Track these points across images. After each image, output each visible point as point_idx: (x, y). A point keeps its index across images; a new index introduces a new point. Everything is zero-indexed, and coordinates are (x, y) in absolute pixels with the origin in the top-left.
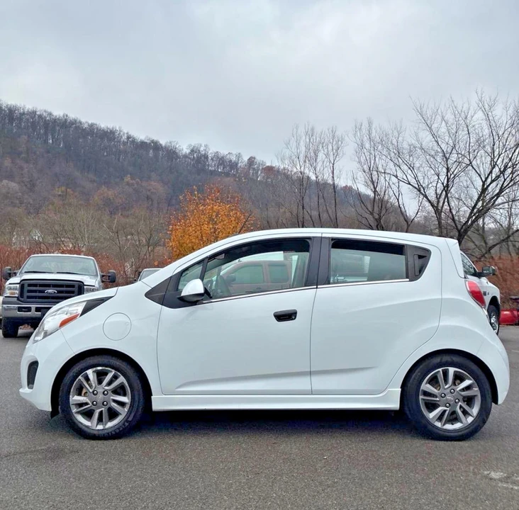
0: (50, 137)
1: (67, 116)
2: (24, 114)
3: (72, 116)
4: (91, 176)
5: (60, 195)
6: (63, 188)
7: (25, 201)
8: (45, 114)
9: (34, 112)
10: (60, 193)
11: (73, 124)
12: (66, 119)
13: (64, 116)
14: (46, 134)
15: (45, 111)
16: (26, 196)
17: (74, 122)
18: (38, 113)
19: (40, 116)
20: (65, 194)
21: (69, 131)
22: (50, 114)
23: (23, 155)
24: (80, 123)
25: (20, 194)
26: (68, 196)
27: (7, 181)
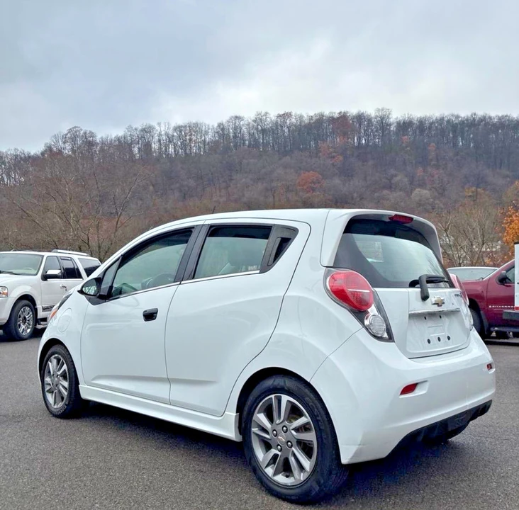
0: (460, 139)
1: (475, 114)
2: (433, 123)
3: (480, 113)
4: (505, 171)
5: (470, 196)
6: (474, 189)
7: (437, 206)
8: (452, 118)
9: (442, 119)
10: (471, 194)
11: (482, 120)
12: (474, 119)
13: (472, 116)
14: (455, 137)
15: (452, 115)
16: (437, 202)
17: (483, 119)
18: (446, 119)
19: (448, 121)
20: (475, 193)
21: (478, 129)
22: (457, 117)
23: (433, 163)
24: (490, 118)
25: (432, 200)
26: (478, 197)
27: (419, 189)
